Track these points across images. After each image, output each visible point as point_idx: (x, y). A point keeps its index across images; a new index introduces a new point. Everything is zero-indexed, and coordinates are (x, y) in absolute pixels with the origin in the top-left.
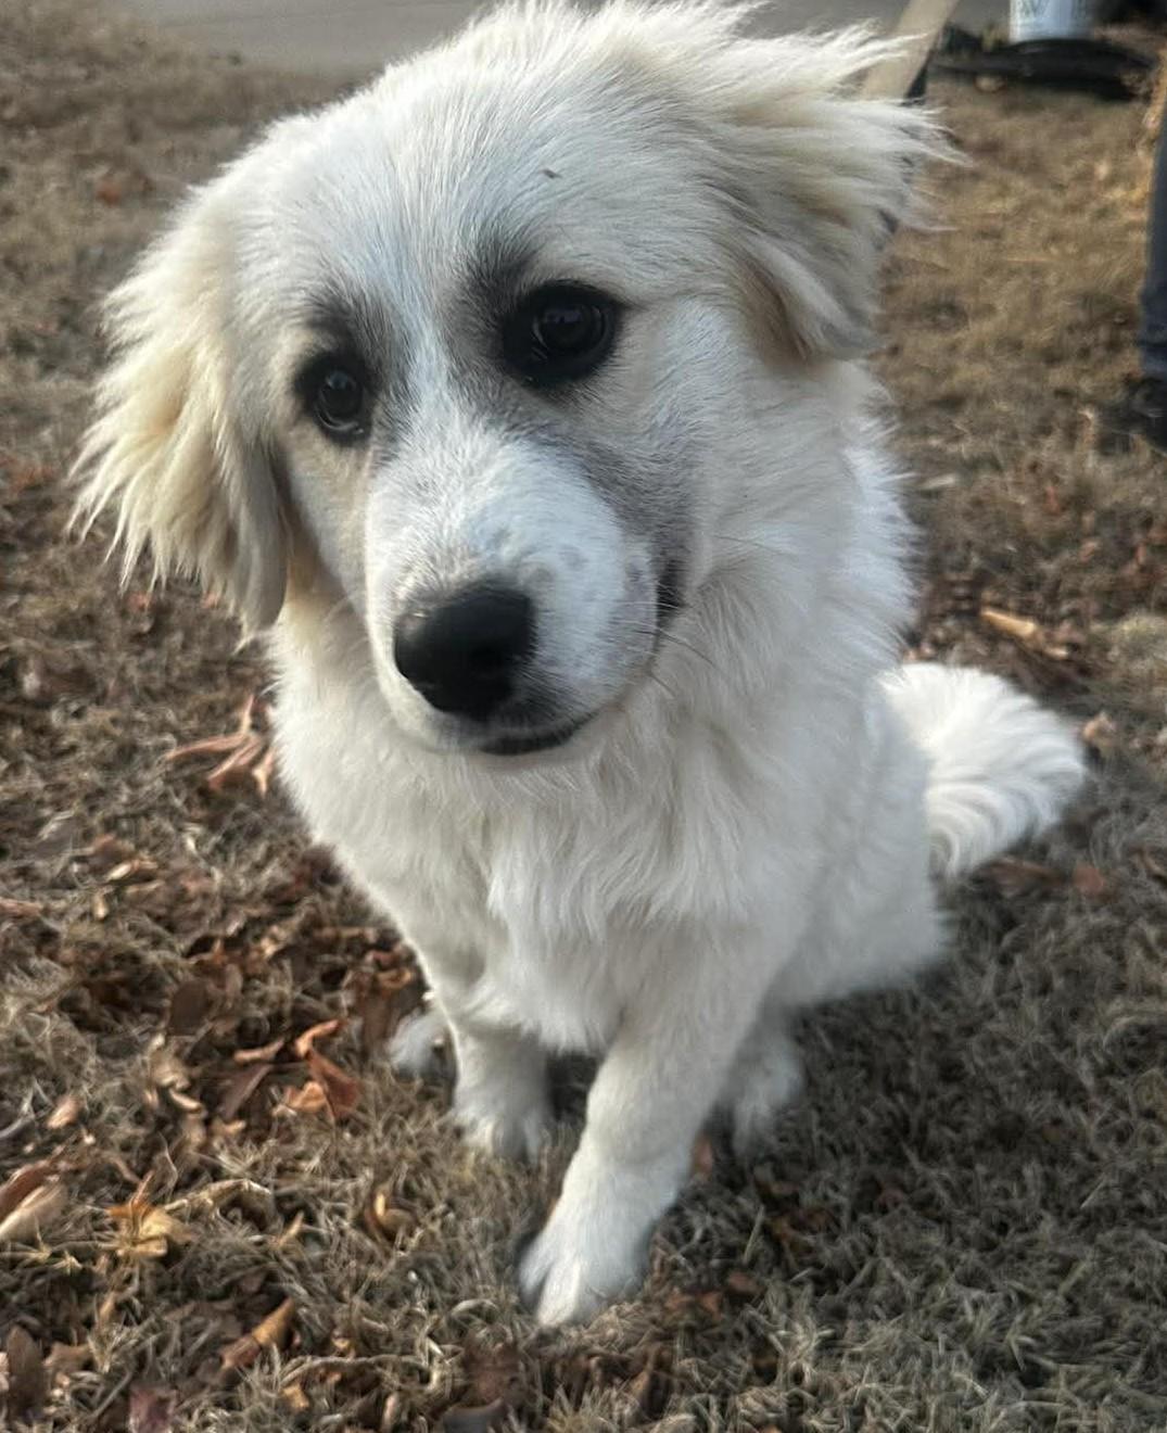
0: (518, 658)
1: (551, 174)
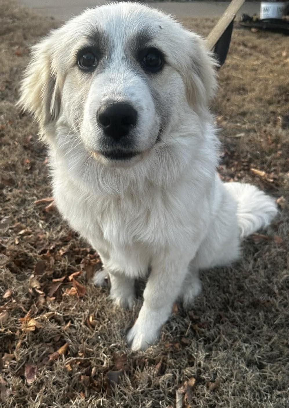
1: (160, 27)
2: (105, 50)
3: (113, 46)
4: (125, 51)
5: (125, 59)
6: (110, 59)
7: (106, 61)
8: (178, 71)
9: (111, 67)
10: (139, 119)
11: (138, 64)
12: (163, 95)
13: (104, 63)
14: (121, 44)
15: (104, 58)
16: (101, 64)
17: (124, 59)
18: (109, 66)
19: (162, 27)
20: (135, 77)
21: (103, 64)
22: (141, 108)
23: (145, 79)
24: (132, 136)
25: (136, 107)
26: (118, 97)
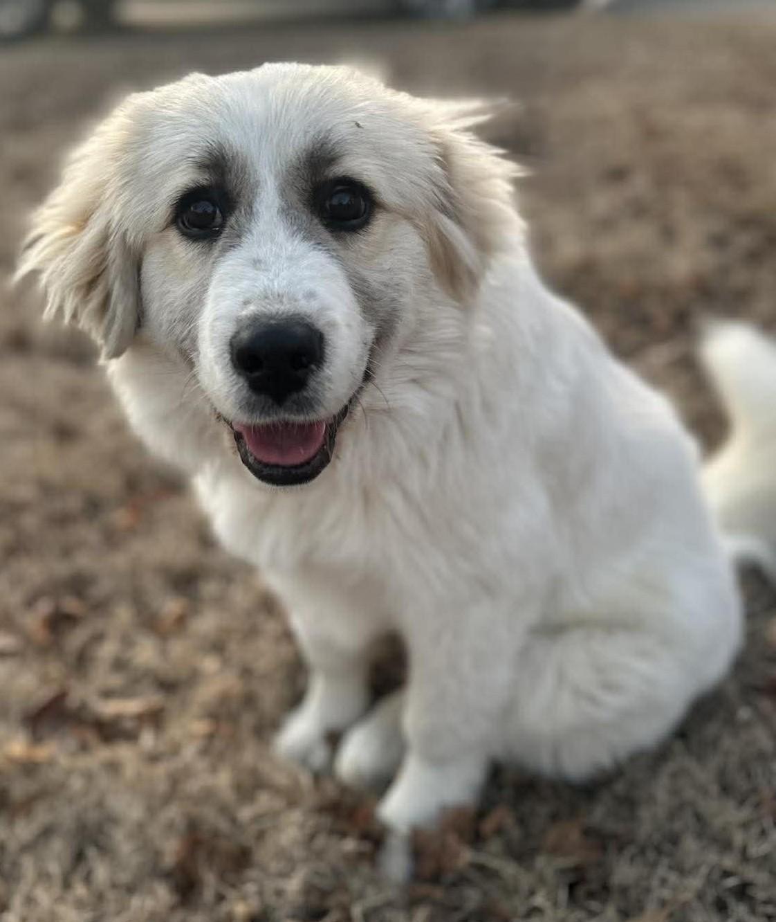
0: (313, 367)
1: (358, 125)
2: (238, 195)
3: (257, 184)
4: (282, 192)
5: (285, 211)
6: (250, 213)
7: (242, 220)
8: (408, 218)
9: (254, 232)
10: (328, 351)
11: (316, 221)
12: (374, 278)
13: (239, 226)
14: (272, 178)
15: (237, 212)
16: (232, 227)
17: (283, 210)
18: (250, 231)
19: (361, 124)
20: (311, 253)
21: (236, 227)
22: (333, 324)
23: (334, 254)
24: (316, 391)
25: (320, 324)
26: (277, 306)
